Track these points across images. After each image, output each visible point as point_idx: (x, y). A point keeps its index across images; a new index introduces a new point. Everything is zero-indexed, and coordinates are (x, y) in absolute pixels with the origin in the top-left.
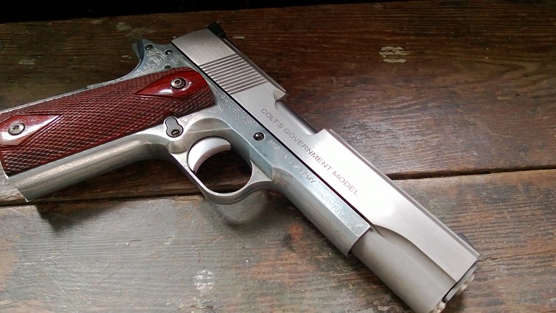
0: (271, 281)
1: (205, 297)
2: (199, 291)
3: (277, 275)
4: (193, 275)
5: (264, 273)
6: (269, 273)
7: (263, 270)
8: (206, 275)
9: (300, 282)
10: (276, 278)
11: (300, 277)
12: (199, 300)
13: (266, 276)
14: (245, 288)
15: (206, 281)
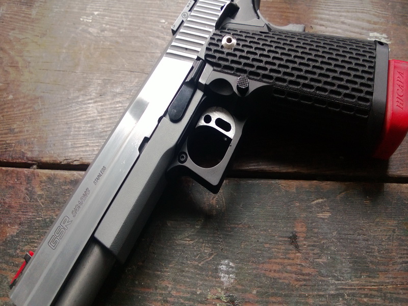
0: (281, 281)
1: (227, 289)
2: (222, 283)
3: (285, 275)
4: (218, 264)
5: (275, 271)
6: (279, 271)
7: (274, 268)
8: (228, 265)
9: (305, 285)
10: (284, 278)
11: (305, 280)
12: (223, 292)
13: (277, 275)
14: (260, 285)
15: (228, 273)
